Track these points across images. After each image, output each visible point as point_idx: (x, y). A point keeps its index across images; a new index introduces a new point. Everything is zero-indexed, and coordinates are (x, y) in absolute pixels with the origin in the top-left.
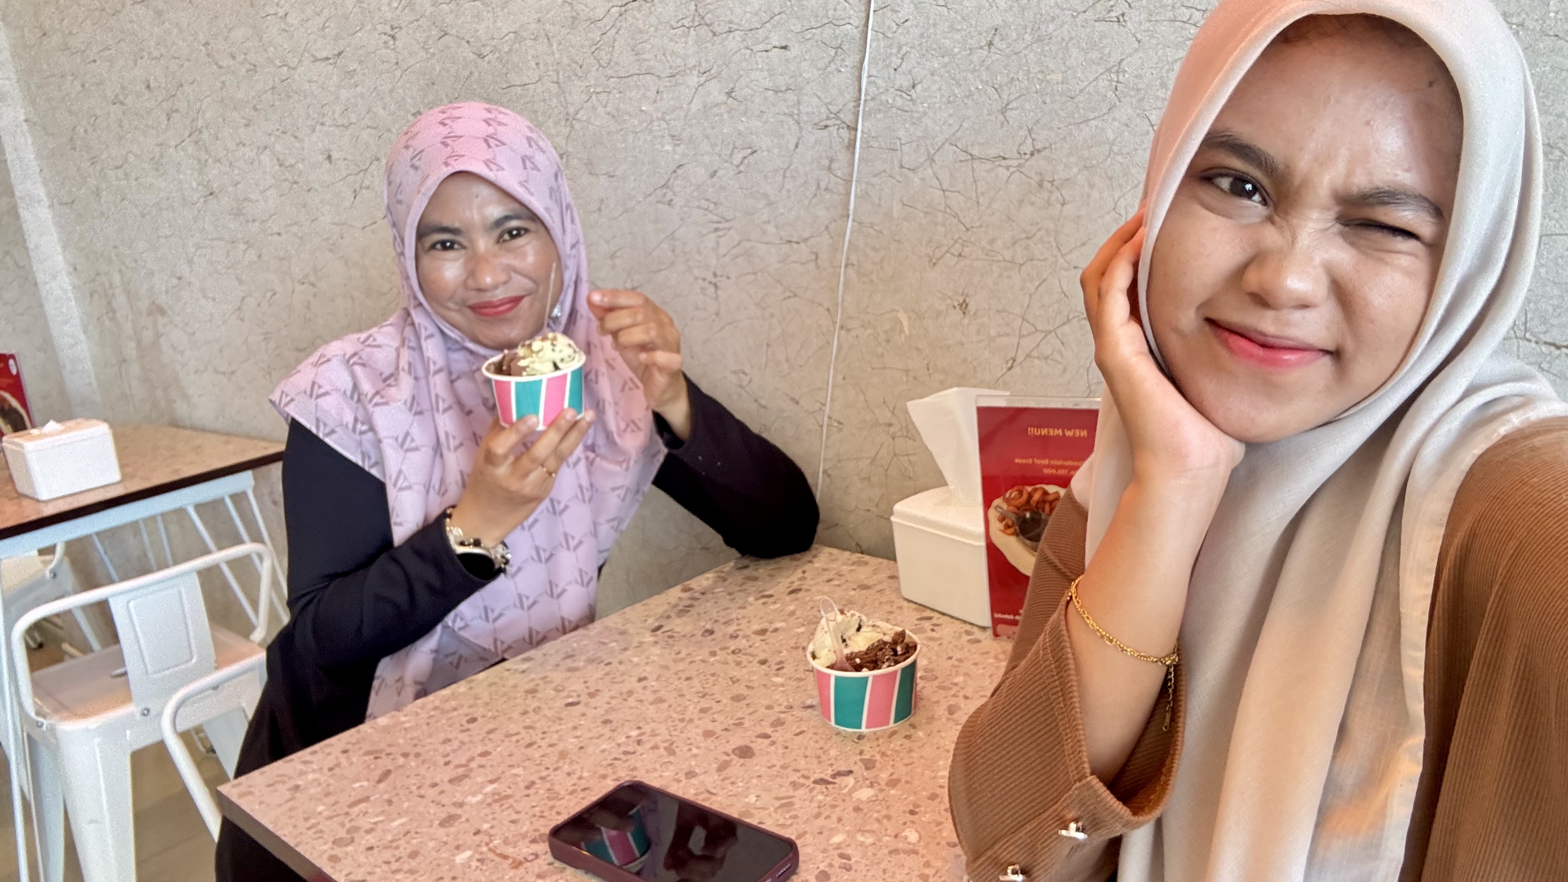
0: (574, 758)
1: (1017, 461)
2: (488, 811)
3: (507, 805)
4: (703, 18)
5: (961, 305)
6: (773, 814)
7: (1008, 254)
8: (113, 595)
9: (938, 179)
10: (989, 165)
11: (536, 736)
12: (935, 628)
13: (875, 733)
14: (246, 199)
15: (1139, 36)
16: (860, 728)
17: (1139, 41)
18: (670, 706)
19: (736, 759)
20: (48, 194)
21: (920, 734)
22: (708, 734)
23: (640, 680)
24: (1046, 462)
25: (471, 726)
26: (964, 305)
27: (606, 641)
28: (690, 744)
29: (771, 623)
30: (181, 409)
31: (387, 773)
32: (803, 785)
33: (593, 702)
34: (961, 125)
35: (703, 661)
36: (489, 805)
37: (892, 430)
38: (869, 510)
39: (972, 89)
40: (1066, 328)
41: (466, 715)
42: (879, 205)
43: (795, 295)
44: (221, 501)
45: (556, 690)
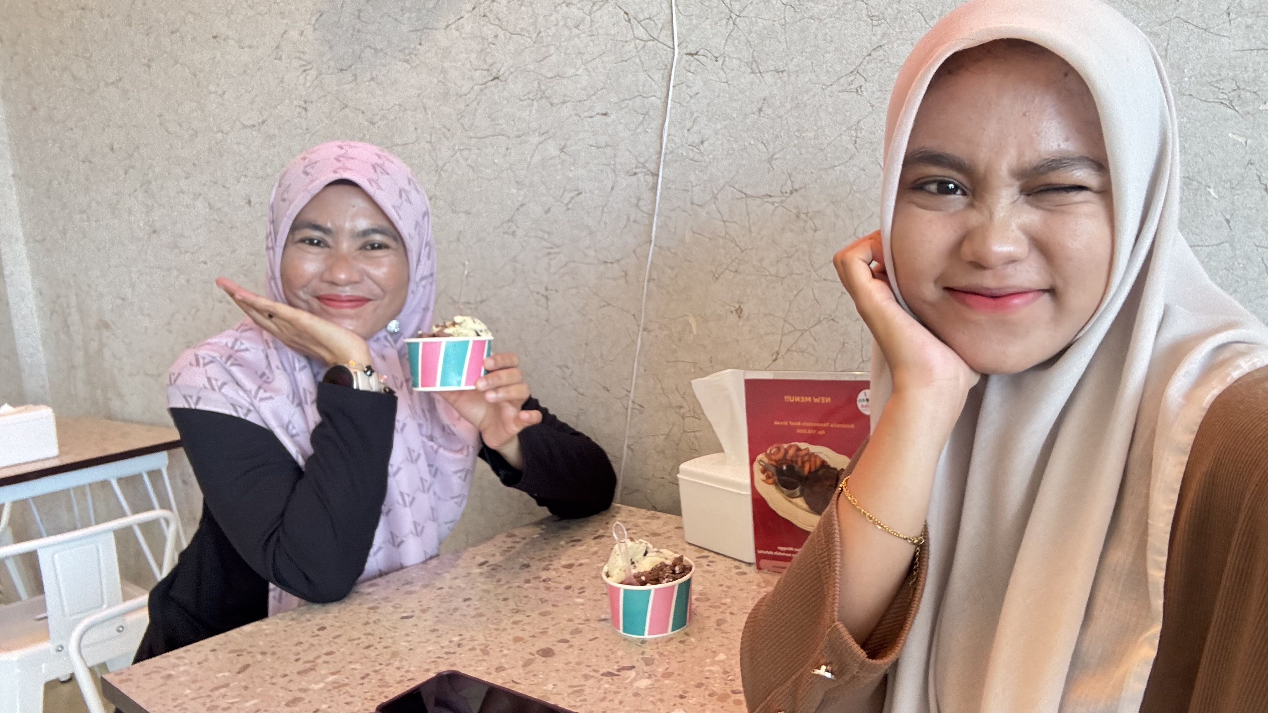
0: (404, 657)
1: (776, 423)
2: (327, 695)
3: (344, 691)
4: (544, 93)
5: (737, 310)
6: (566, 698)
7: (773, 270)
8: (41, 547)
9: (720, 212)
10: (758, 201)
11: (373, 640)
12: (710, 564)
13: (655, 639)
14: (182, 236)
15: (873, 103)
16: (643, 635)
17: (872, 106)
18: (488, 619)
19: (539, 659)
20: (25, 235)
21: (693, 640)
22: (517, 640)
23: (466, 600)
24: (799, 424)
25: (320, 633)
26: (739, 311)
27: (439, 572)
28: (503, 647)
29: (577, 560)
30: (116, 405)
31: (246, 667)
32: (593, 677)
33: (424, 616)
34: (738, 172)
35: (519, 587)
36: (329, 690)
37: (682, 411)
38: (663, 478)
39: (746, 144)
40: (818, 328)
41: (317, 625)
42: (675, 233)
43: (609, 304)
44: (139, 476)
45: (395, 607)
